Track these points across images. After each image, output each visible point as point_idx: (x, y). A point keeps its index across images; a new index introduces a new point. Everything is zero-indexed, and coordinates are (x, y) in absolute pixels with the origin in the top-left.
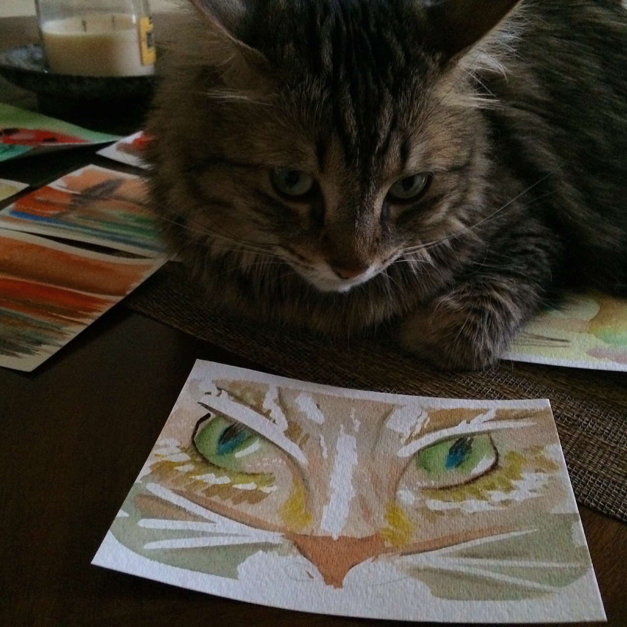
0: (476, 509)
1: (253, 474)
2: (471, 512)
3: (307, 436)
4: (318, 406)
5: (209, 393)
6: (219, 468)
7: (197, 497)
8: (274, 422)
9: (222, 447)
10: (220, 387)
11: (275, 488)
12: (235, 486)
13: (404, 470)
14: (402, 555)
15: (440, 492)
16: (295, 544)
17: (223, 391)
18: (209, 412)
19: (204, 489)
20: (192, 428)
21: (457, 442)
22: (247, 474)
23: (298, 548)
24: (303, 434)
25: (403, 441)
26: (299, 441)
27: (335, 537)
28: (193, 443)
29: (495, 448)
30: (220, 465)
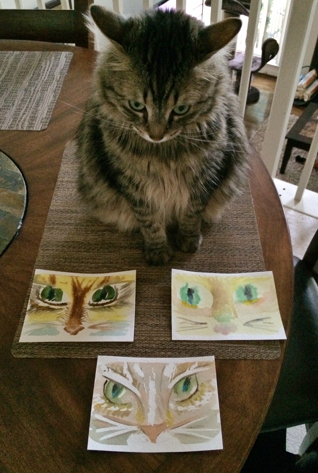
0: (191, 409)
1: (125, 404)
2: (190, 410)
3: (139, 384)
4: (141, 369)
5: (105, 371)
6: (114, 404)
7: (110, 417)
8: (128, 379)
9: (114, 394)
10: (108, 367)
11: (132, 409)
12: (121, 410)
13: (171, 394)
14: (171, 429)
15: (181, 403)
16: (141, 429)
17: (110, 369)
18: (107, 379)
19: (112, 413)
20: (103, 387)
21: (186, 379)
22: (123, 404)
23: (142, 431)
24: (138, 383)
25: (169, 381)
26: (137, 386)
27: (152, 425)
28: (104, 394)
29: (197, 382)
30: (115, 402)
